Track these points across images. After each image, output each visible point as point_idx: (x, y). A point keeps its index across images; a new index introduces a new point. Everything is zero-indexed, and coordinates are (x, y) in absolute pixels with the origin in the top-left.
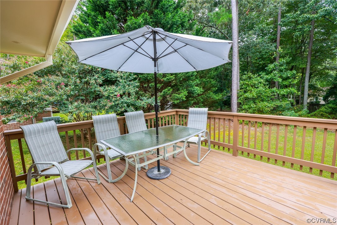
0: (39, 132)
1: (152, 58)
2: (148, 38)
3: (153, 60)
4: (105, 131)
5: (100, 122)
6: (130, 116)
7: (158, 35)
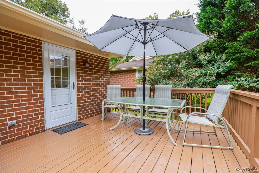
0: (112, 88)
1: (142, 42)
2: (142, 29)
3: (143, 44)
4: (139, 95)
5: (140, 89)
6: (158, 88)
7: (148, 25)
